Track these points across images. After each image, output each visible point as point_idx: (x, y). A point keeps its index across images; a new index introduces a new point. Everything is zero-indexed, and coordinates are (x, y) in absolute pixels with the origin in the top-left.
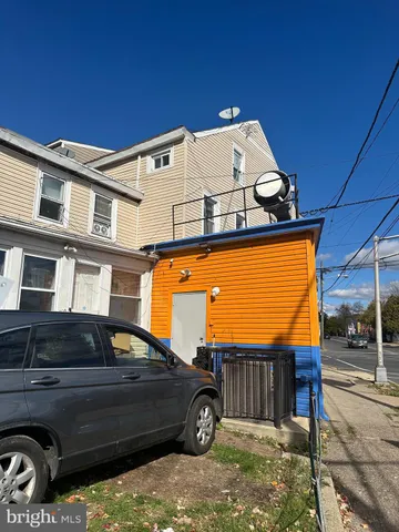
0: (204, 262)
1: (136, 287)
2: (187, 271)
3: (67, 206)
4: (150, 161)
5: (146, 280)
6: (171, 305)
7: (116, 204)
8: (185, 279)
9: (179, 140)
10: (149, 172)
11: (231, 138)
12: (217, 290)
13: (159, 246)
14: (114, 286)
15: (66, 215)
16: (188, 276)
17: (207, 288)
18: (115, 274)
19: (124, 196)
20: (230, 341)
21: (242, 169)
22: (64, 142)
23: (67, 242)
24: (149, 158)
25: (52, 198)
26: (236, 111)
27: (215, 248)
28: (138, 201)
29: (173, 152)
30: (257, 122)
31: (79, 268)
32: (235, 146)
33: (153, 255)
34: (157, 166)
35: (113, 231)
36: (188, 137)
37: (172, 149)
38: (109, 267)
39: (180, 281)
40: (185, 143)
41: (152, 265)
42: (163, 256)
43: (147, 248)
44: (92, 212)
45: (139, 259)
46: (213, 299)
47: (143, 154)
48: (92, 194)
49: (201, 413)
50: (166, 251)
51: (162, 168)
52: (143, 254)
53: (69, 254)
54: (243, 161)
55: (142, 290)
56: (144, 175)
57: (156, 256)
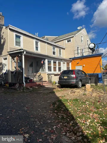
0: (81, 61)
2: (78, 62)
4: (66, 41)
5: (70, 64)
6: (75, 68)
7: (62, 50)
11: (81, 34)
12: (84, 65)
15: (56, 54)
17: (82, 65)
19: (62, 48)
21: (83, 40)
25: (54, 51)
26: (81, 27)
28: (64, 49)
29: (71, 39)
30: (85, 28)
32: (81, 35)
36: (74, 36)
38: (66, 63)
39: (77, 64)
41: (71, 61)
42: (73, 60)
44: (59, 52)
45: (69, 60)
46: (84, 67)
47: (65, 40)
48: (58, 49)
51: (69, 42)
53: (62, 61)
54: (83, 38)
56: (65, 44)
57: (73, 59)
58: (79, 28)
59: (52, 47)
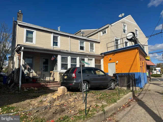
1: (100, 62)
2: (110, 58)
3: (85, 47)
5: (102, 61)
6: (108, 66)
7: (94, 44)
8: (110, 60)
9: (108, 27)
10: (101, 35)
12: (117, 62)
13: (104, 53)
14: (95, 63)
15: (85, 49)
16: (111, 59)
17: (115, 62)
18: (95, 60)
19: (96, 42)
20: (121, 72)
22: (82, 30)
23: (86, 55)
24: (101, 32)
25: (82, 46)
26: (123, 14)
27: (116, 53)
28: (99, 43)
29: (106, 30)
30: (130, 15)
31: (89, 60)
33: (103, 55)
34: (103, 34)
35: (94, 50)
36: (110, 26)
37: (106, 29)
38: (94, 59)
39: (109, 60)
40: (109, 28)
41: (103, 57)
43: (102, 54)
44: (90, 47)
46: (117, 64)
47: (100, 31)
48: (89, 43)
49: (112, 83)
50: (106, 54)
51: (104, 34)
52: (101, 55)
53: (87, 57)
54: (126, 27)
55: (101, 63)
56: (100, 36)
57: (104, 55)
58: (120, 16)
59: (79, 41)
